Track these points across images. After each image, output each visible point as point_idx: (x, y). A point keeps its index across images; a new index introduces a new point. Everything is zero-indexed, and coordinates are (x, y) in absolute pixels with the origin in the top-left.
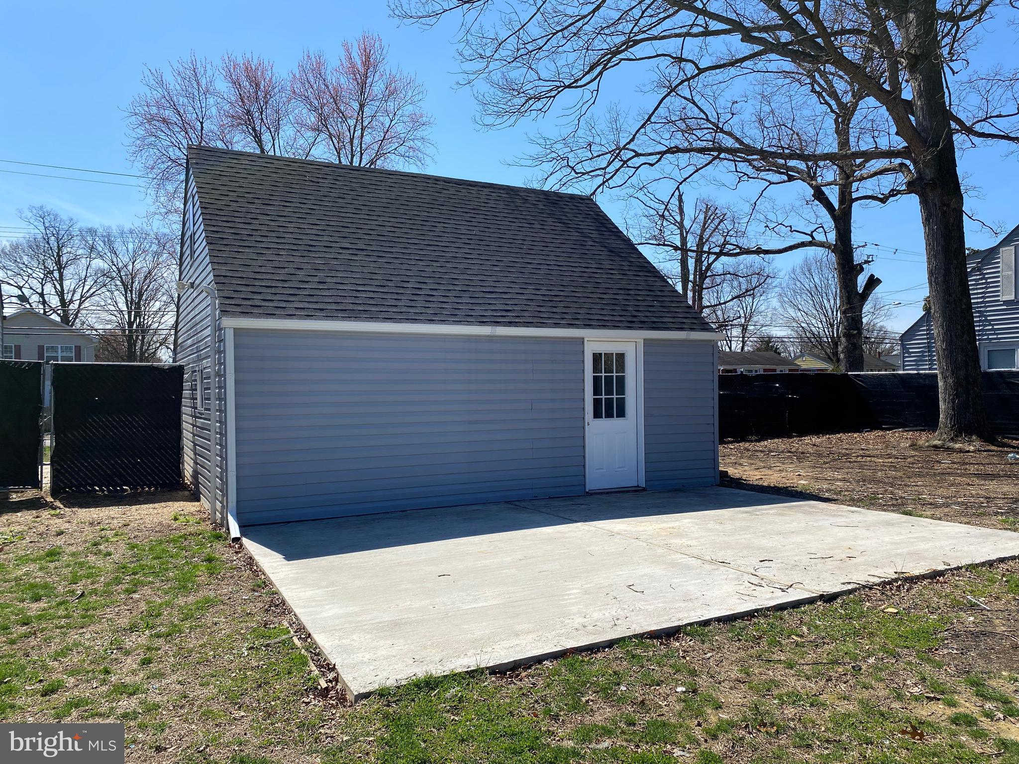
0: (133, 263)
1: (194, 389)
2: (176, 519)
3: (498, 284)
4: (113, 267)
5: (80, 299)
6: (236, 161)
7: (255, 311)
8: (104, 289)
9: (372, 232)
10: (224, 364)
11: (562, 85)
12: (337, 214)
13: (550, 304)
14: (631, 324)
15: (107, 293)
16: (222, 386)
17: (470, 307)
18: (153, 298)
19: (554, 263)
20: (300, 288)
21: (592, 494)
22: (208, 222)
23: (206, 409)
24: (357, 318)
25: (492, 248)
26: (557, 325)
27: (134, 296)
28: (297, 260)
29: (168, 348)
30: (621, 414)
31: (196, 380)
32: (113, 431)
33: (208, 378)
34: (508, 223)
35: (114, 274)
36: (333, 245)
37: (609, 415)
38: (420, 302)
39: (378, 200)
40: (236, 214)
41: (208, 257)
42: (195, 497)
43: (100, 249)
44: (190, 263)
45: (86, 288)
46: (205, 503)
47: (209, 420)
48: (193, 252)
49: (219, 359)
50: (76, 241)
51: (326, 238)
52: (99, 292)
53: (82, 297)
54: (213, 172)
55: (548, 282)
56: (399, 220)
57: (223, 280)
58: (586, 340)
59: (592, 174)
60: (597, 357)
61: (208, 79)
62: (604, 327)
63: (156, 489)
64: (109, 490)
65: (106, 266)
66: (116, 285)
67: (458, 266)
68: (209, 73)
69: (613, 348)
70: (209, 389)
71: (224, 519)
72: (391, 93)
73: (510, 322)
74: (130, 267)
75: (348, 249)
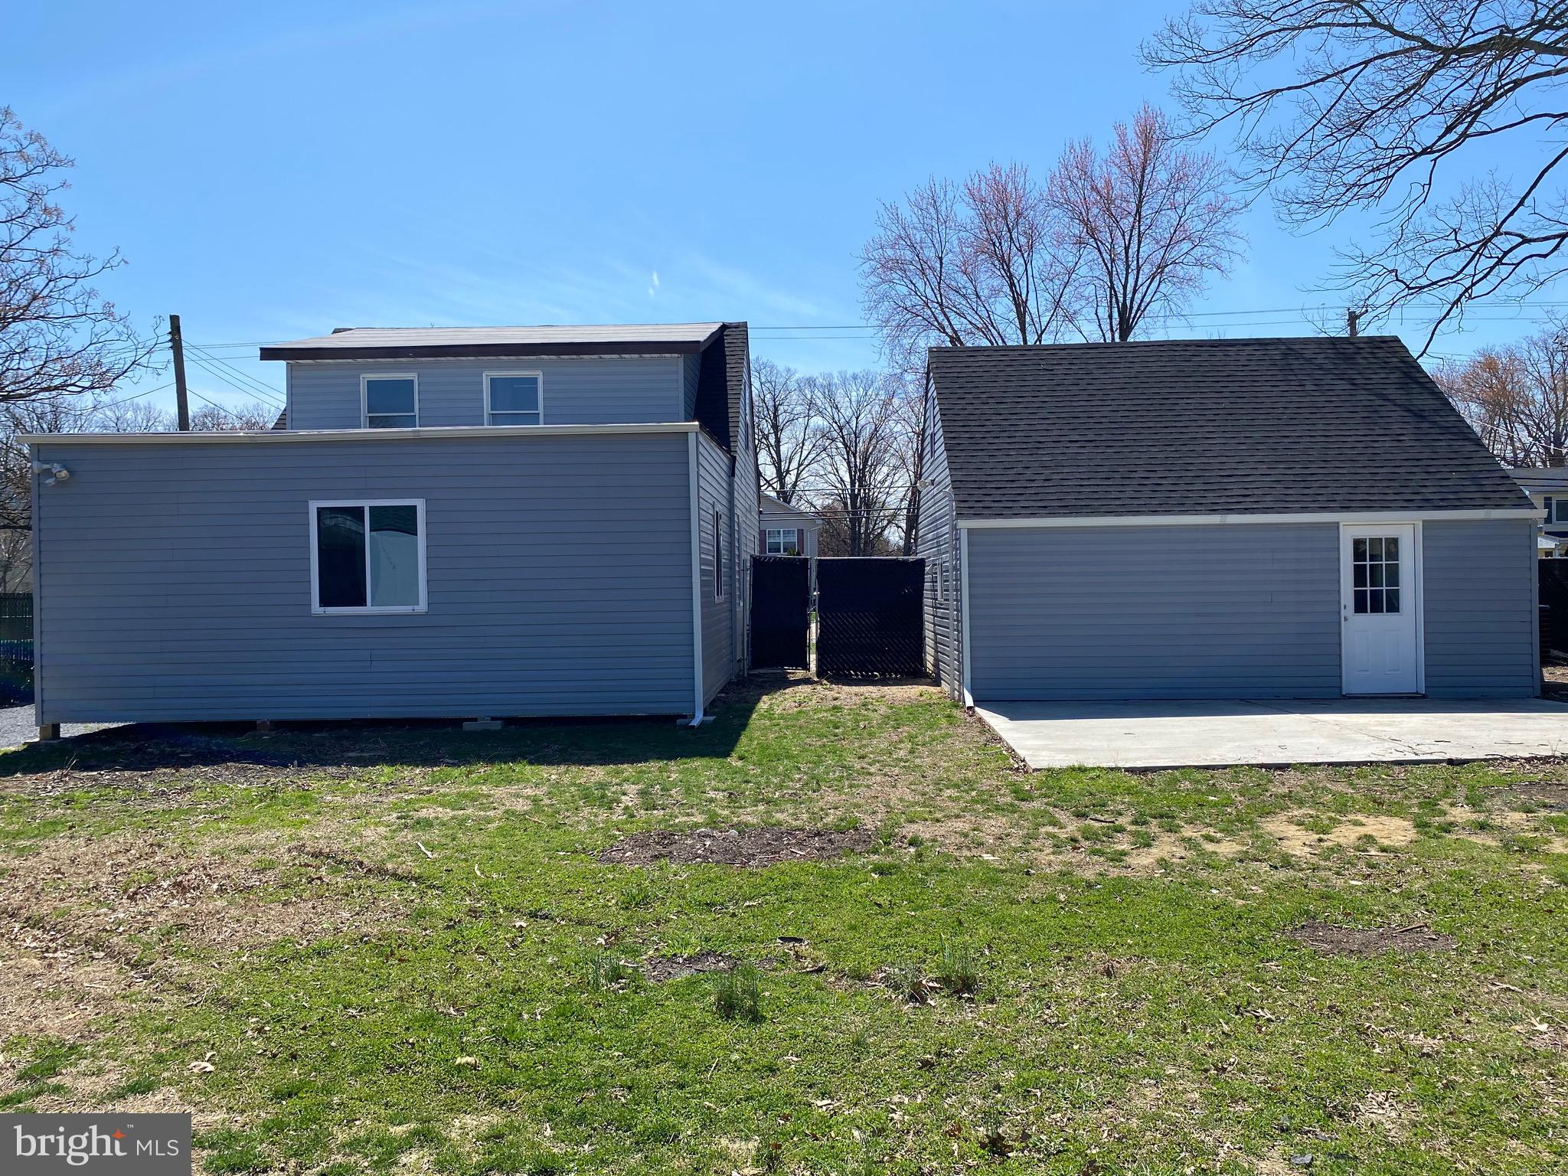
0: (857, 418)
1: (934, 581)
2: (921, 695)
3: (1240, 466)
4: (834, 425)
5: (798, 468)
6: (972, 359)
7: (986, 512)
8: (824, 455)
9: (1103, 420)
10: (960, 559)
11: (1411, 151)
12: (1069, 404)
13: (1303, 485)
14: (1407, 505)
15: (827, 459)
16: (958, 579)
17: (1202, 494)
18: (879, 461)
19: (1320, 433)
20: (1026, 487)
21: (1350, 698)
22: (947, 429)
23: (945, 600)
24: (1078, 514)
25: (1241, 423)
26: (1304, 510)
27: (858, 460)
28: (1025, 458)
29: (898, 527)
30: (1394, 607)
31: (936, 573)
32: (864, 621)
33: (947, 571)
34: (1269, 389)
35: (835, 434)
36: (1062, 439)
37: (1376, 608)
38: (1146, 491)
39: (1115, 381)
40: (972, 418)
41: (946, 462)
42: (936, 682)
43: (820, 404)
44: (931, 461)
45: (805, 453)
46: (945, 687)
47: (948, 609)
48: (933, 452)
49: (956, 554)
50: (794, 396)
51: (1055, 433)
52: (819, 458)
53: (800, 465)
54: (951, 375)
55: (1306, 458)
56: (1134, 402)
57: (958, 485)
58: (1341, 524)
59: (1440, 284)
60: (1358, 544)
61: (948, 203)
62: (1369, 508)
63: (902, 676)
64: (862, 675)
65: (826, 423)
66: (837, 448)
67: (1197, 448)
68: (950, 195)
69: (1383, 532)
70: (948, 581)
71: (961, 694)
72: (1177, 181)
73: (1246, 509)
74: (853, 424)
75: (1077, 441)
